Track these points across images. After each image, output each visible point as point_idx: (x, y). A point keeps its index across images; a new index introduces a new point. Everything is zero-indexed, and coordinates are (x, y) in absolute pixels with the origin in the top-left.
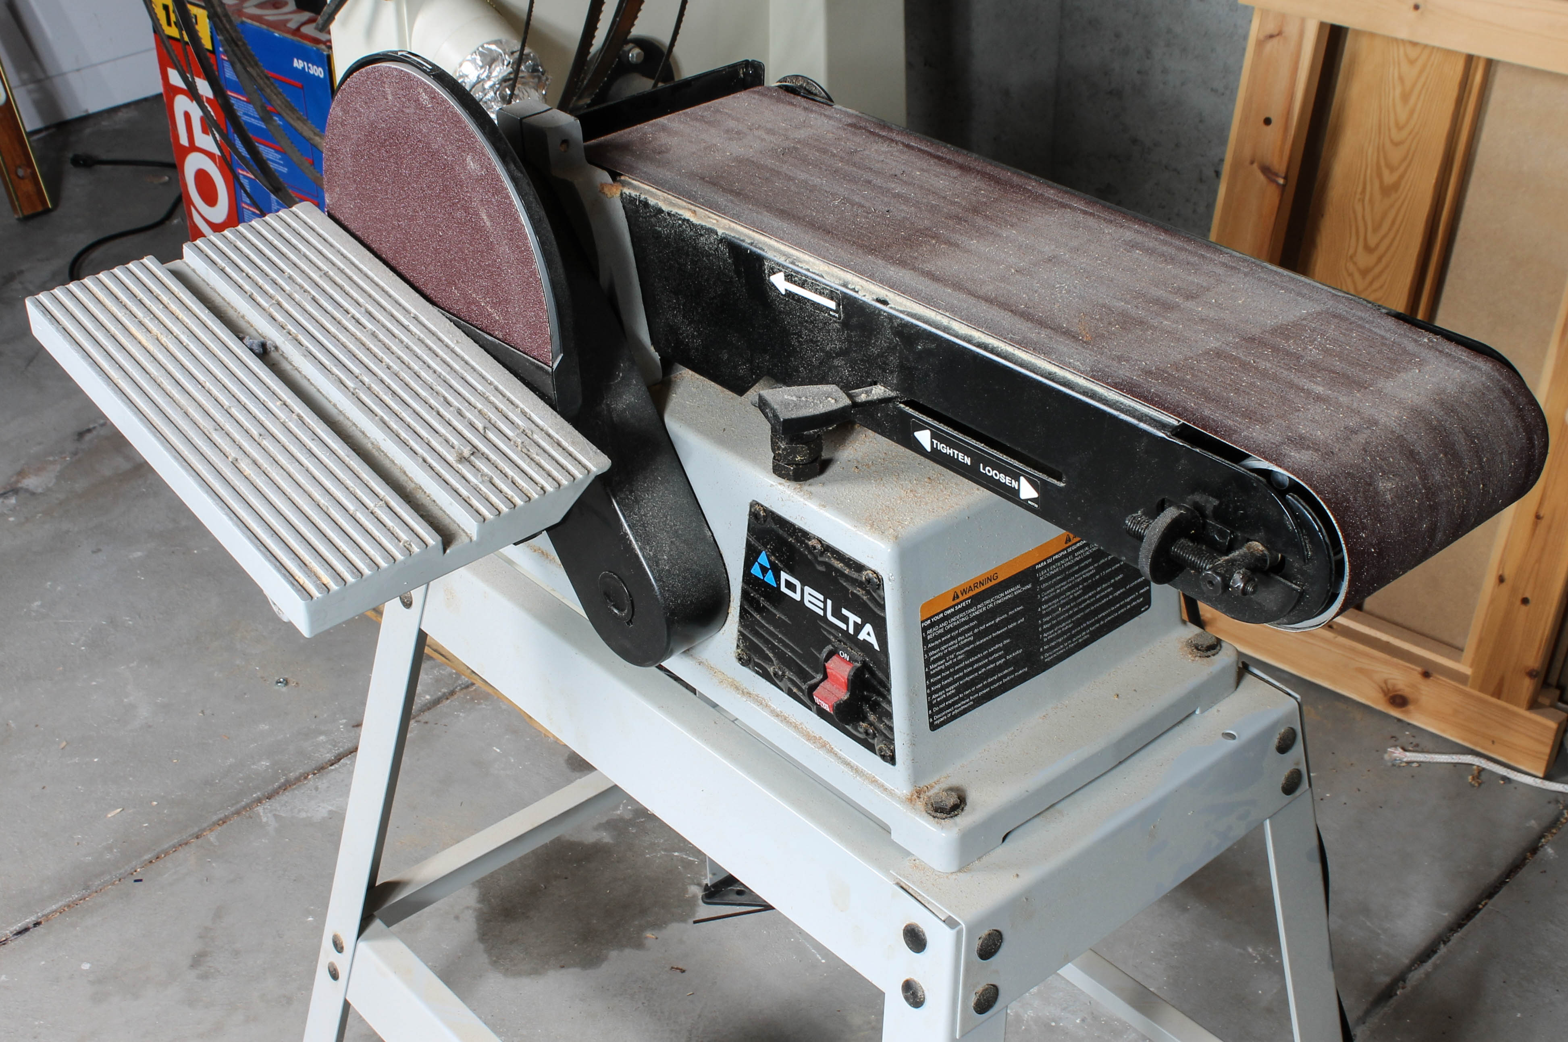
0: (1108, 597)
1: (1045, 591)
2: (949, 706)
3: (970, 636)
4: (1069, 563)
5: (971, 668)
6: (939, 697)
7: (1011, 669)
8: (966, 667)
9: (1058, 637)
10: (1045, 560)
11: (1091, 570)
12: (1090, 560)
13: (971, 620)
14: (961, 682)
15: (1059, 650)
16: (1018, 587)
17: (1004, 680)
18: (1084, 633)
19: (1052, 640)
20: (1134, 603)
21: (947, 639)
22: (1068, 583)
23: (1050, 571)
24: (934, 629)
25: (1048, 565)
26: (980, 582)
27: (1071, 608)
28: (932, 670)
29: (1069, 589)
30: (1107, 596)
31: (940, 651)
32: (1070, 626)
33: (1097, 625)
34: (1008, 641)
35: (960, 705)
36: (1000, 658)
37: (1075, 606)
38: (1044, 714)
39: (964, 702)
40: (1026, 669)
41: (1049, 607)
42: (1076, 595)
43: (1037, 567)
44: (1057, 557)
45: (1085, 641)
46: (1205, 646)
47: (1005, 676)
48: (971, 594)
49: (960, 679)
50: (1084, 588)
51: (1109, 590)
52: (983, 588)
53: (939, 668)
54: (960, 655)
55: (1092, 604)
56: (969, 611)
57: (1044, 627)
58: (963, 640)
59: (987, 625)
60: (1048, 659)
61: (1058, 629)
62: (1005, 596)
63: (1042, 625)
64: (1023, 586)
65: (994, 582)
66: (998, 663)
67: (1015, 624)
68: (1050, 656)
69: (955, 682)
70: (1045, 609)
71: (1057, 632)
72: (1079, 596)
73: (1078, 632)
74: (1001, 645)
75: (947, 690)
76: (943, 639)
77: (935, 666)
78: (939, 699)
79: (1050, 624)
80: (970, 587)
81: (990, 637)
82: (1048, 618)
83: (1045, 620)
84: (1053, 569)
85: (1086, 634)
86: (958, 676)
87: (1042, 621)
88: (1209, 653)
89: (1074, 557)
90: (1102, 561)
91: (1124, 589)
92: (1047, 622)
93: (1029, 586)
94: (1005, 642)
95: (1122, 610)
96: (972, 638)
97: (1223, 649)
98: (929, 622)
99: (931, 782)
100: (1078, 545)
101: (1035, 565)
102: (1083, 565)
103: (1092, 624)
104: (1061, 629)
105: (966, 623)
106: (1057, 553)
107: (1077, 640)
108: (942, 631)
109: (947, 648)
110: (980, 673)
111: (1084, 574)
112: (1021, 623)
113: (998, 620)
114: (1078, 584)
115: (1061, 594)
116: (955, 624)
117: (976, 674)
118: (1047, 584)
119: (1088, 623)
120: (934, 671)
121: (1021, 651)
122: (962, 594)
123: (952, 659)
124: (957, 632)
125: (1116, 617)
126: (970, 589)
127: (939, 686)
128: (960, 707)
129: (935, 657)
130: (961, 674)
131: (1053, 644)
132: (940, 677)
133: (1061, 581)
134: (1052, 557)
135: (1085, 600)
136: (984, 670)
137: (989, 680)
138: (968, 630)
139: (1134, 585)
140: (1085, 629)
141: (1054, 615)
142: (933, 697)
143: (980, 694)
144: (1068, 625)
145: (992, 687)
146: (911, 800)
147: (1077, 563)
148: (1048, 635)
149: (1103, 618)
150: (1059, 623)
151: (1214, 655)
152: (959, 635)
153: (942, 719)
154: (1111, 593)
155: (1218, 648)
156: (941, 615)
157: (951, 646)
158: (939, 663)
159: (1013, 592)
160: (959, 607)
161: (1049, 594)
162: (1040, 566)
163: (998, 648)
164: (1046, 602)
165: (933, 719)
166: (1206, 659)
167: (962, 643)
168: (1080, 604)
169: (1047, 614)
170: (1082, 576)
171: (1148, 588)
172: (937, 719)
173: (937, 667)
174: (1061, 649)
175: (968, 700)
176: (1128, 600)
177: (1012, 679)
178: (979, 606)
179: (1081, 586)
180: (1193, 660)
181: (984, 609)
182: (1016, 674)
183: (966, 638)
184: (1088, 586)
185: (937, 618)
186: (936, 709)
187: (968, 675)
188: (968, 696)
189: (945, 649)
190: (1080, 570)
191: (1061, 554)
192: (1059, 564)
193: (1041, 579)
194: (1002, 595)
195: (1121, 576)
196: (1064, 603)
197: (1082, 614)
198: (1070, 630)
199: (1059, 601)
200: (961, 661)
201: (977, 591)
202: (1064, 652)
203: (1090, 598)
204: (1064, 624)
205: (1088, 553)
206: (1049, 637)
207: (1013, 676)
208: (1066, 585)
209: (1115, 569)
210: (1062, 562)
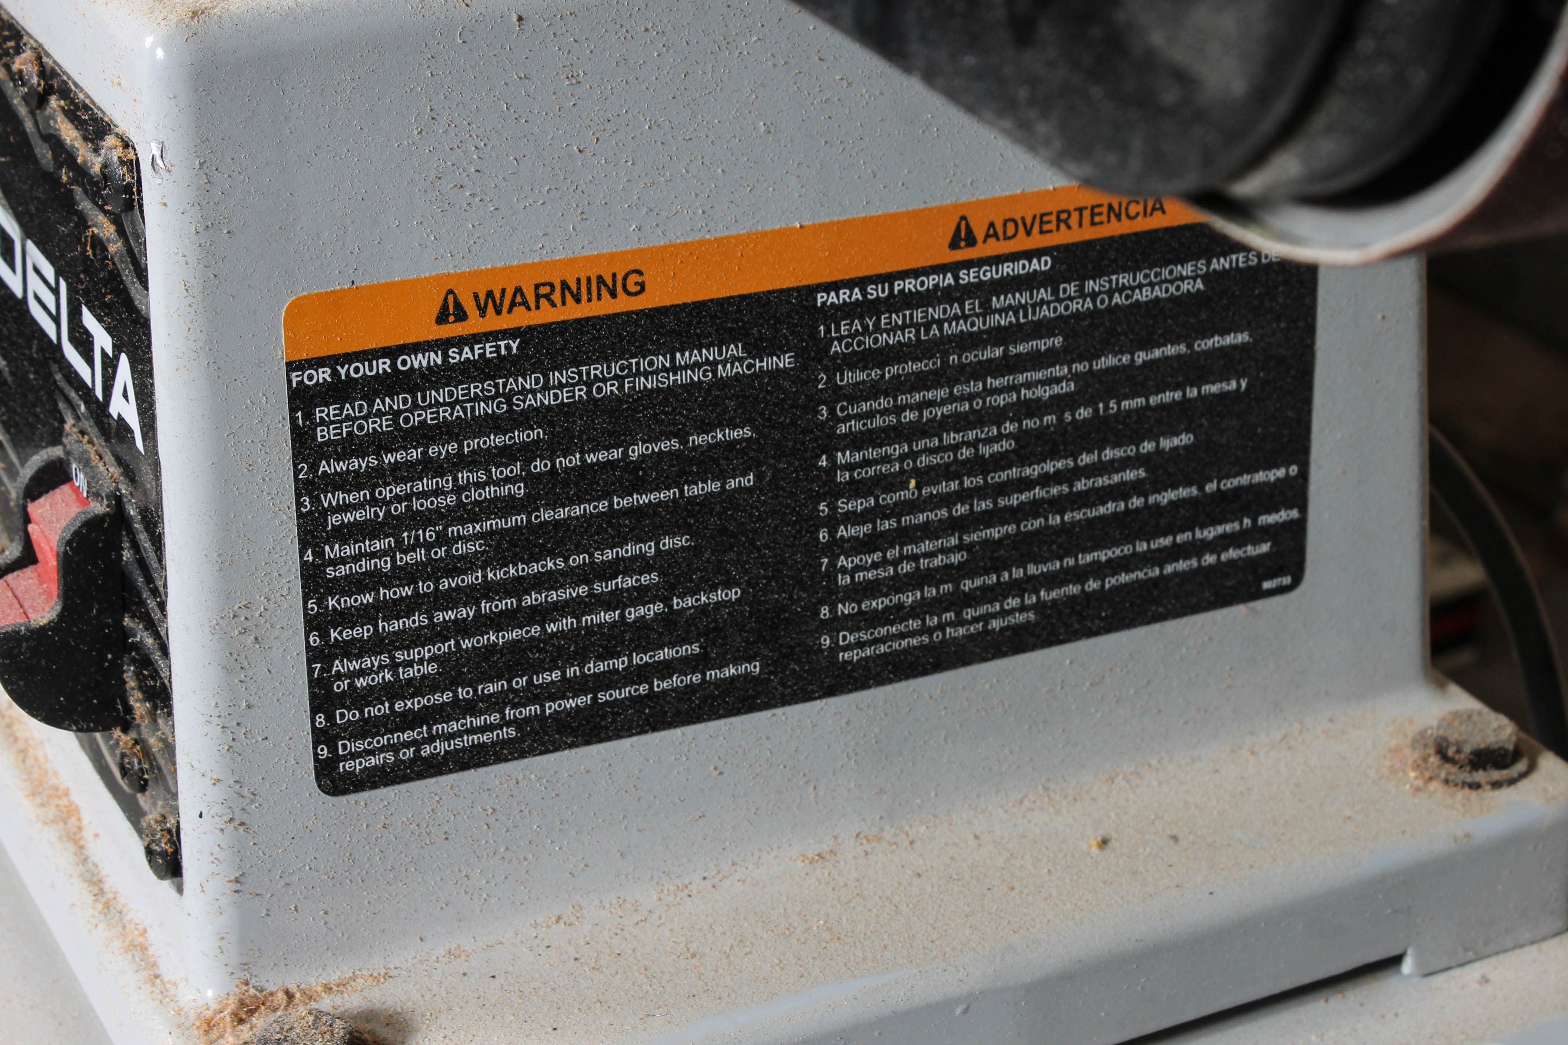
0: (1126, 498)
1: (853, 399)
2: (409, 721)
3: (507, 480)
4: (963, 326)
5: (510, 603)
6: (362, 673)
7: (685, 650)
8: (488, 590)
9: (898, 584)
10: (862, 282)
11: (1058, 381)
12: (1058, 341)
13: (523, 420)
14: (466, 644)
15: (902, 636)
16: (734, 350)
17: (660, 685)
18: (1013, 602)
19: (872, 589)
20: (1232, 554)
21: (409, 465)
22: (952, 399)
23: (877, 328)
24: (348, 409)
25: (873, 308)
26: (565, 285)
27: (963, 495)
28: (334, 563)
29: (960, 422)
30: (1121, 492)
31: (373, 502)
32: (955, 558)
33: (1073, 589)
34: (681, 541)
35: (455, 726)
36: (641, 595)
37: (980, 492)
38: (825, 848)
39: (478, 722)
40: (755, 668)
41: (866, 463)
42: (986, 451)
43: (821, 297)
44: (910, 285)
45: (1016, 630)
46: (1467, 749)
47: (666, 669)
48: (521, 318)
49: (461, 628)
50: (1019, 436)
51: (1130, 475)
52: (572, 312)
53: (365, 565)
54: (466, 539)
55: (1058, 505)
56: (511, 384)
57: (842, 532)
58: (479, 485)
59: (591, 458)
60: (855, 655)
61: (902, 558)
62: (675, 369)
63: (833, 522)
64: (756, 350)
65: (623, 304)
66: (632, 614)
67: (713, 486)
68: (861, 645)
69: (438, 634)
70: (850, 467)
71: (895, 563)
72: (1001, 461)
73: (984, 589)
74: (649, 549)
75: (400, 656)
76: (389, 458)
77: (348, 551)
78: (361, 683)
79: (866, 529)
80: (518, 290)
81: (603, 506)
82: (859, 505)
83: (845, 506)
84: (892, 330)
85: (1023, 608)
86: (451, 615)
87: (833, 508)
88: (1480, 776)
89: (987, 310)
90: (1108, 361)
91: (1194, 491)
92: (853, 518)
93: (785, 361)
94: (667, 543)
95: (1182, 565)
96: (519, 491)
97: (1535, 777)
98: (324, 375)
99: (314, 981)
100: (1007, 269)
101: (811, 290)
102: (1022, 348)
103: (1052, 580)
104: (915, 558)
105: (493, 424)
106: (916, 273)
107: (986, 618)
108: (385, 425)
109: (408, 497)
110: (552, 628)
111: (1028, 385)
112: (740, 489)
113: (637, 451)
114: (998, 416)
115: (919, 430)
116: (444, 413)
117: (535, 631)
118: (860, 376)
119: (1032, 569)
120: (343, 570)
121: (734, 594)
122: (483, 311)
123: (428, 546)
124: (452, 447)
125: (1154, 582)
126: (518, 299)
127: (364, 632)
128: (459, 734)
129: (349, 517)
130: (466, 613)
131: (878, 604)
132: (369, 598)
133: (921, 382)
134: (889, 278)
135: (1025, 484)
136: (567, 623)
137: (593, 667)
138: (506, 455)
139: (1239, 489)
140: (1018, 587)
141: (889, 499)
142: (337, 667)
143: (551, 707)
144: (944, 551)
145: (603, 697)
146: (209, 1025)
147: (1001, 336)
148: (857, 568)
149: (1098, 570)
150: (905, 535)
151: (1496, 785)
152: (461, 462)
153: (373, 761)
154: (1137, 487)
155: (1521, 766)
156: (383, 365)
157: (424, 495)
158: (366, 546)
159: (714, 364)
160: (467, 353)
161: (870, 415)
162: (832, 298)
163: (633, 558)
164: (856, 442)
165: (333, 749)
166: (1463, 794)
167: (474, 495)
168: (1004, 489)
169: (857, 489)
170: (1015, 388)
171: (1294, 514)
172: (353, 756)
173: (356, 559)
174: (912, 634)
175: (495, 718)
176: (1210, 533)
177: (691, 689)
178: (556, 377)
179: (1010, 427)
180: (1418, 790)
181: (580, 392)
182: (711, 674)
183: (490, 482)
184: (1041, 433)
185: (364, 369)
186: (347, 716)
187: (498, 622)
188: (496, 703)
189: (398, 499)
190: (1010, 365)
191: (931, 281)
192: (918, 315)
193: (836, 348)
194: (660, 361)
195: (1185, 439)
196: (930, 468)
197: (1011, 529)
198: (950, 573)
199: (913, 455)
200: (468, 563)
201: (546, 315)
202: (922, 647)
203: (1045, 480)
204: (927, 546)
205: (1045, 312)
206: (860, 576)
207: (696, 678)
208: (944, 402)
209: (1162, 406)
210: (936, 313)
